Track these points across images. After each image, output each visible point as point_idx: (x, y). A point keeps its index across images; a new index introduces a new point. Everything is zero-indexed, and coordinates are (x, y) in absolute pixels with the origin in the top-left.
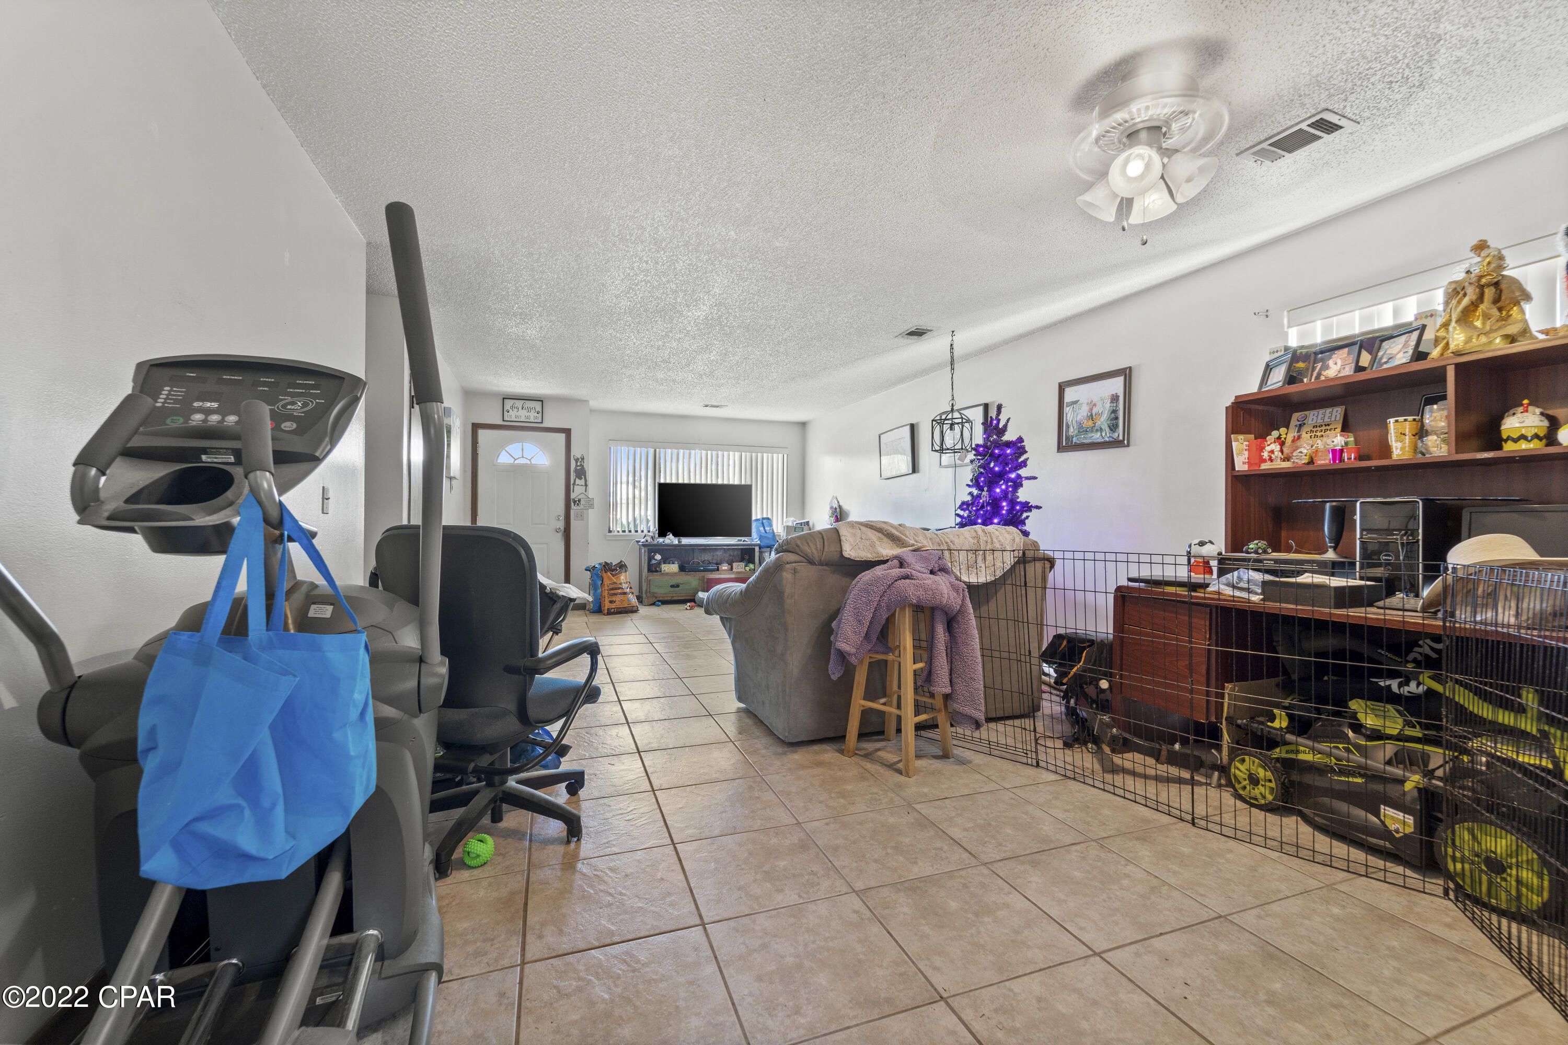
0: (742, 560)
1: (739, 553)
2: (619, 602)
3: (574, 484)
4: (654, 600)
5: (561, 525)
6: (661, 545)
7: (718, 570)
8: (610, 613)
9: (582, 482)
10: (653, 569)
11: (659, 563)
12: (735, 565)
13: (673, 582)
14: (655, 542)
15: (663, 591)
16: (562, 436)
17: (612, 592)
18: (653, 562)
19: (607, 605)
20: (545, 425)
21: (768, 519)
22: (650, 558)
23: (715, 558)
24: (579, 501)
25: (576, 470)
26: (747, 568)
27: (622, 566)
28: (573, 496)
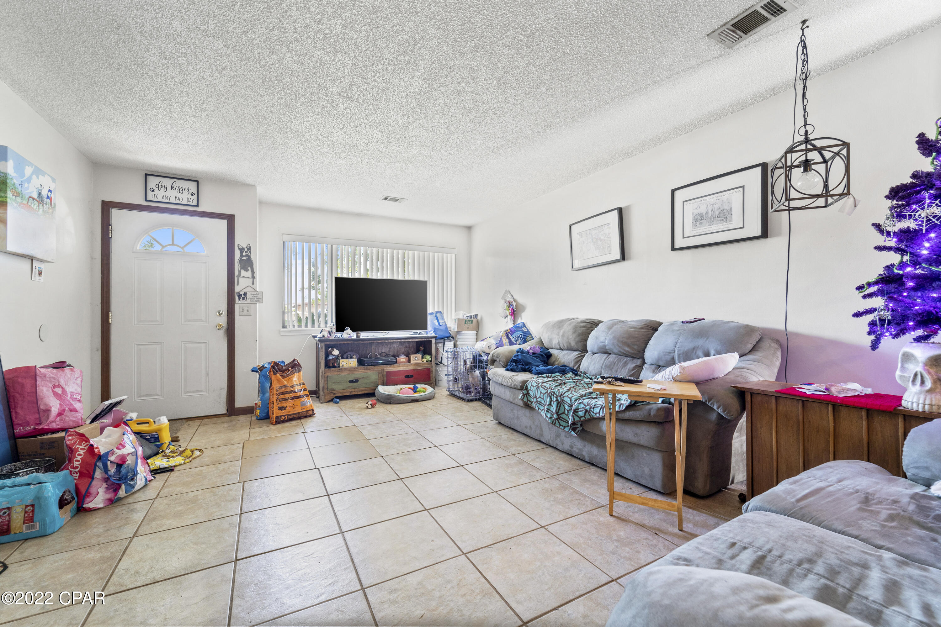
0: (417, 352)
1: (415, 344)
2: (291, 408)
3: (239, 276)
4: (332, 396)
5: (223, 321)
6: (339, 340)
7: (396, 362)
8: (279, 421)
9: (249, 274)
10: (330, 364)
11: (337, 358)
12: (413, 357)
13: (353, 377)
14: (333, 337)
15: (342, 388)
16: (224, 224)
17: (282, 396)
18: (331, 357)
19: (276, 413)
20: (201, 209)
21: (441, 312)
22: (327, 354)
23: (392, 349)
24: (245, 294)
25: (241, 261)
26: (424, 360)
27: (295, 366)
28: (237, 289)
